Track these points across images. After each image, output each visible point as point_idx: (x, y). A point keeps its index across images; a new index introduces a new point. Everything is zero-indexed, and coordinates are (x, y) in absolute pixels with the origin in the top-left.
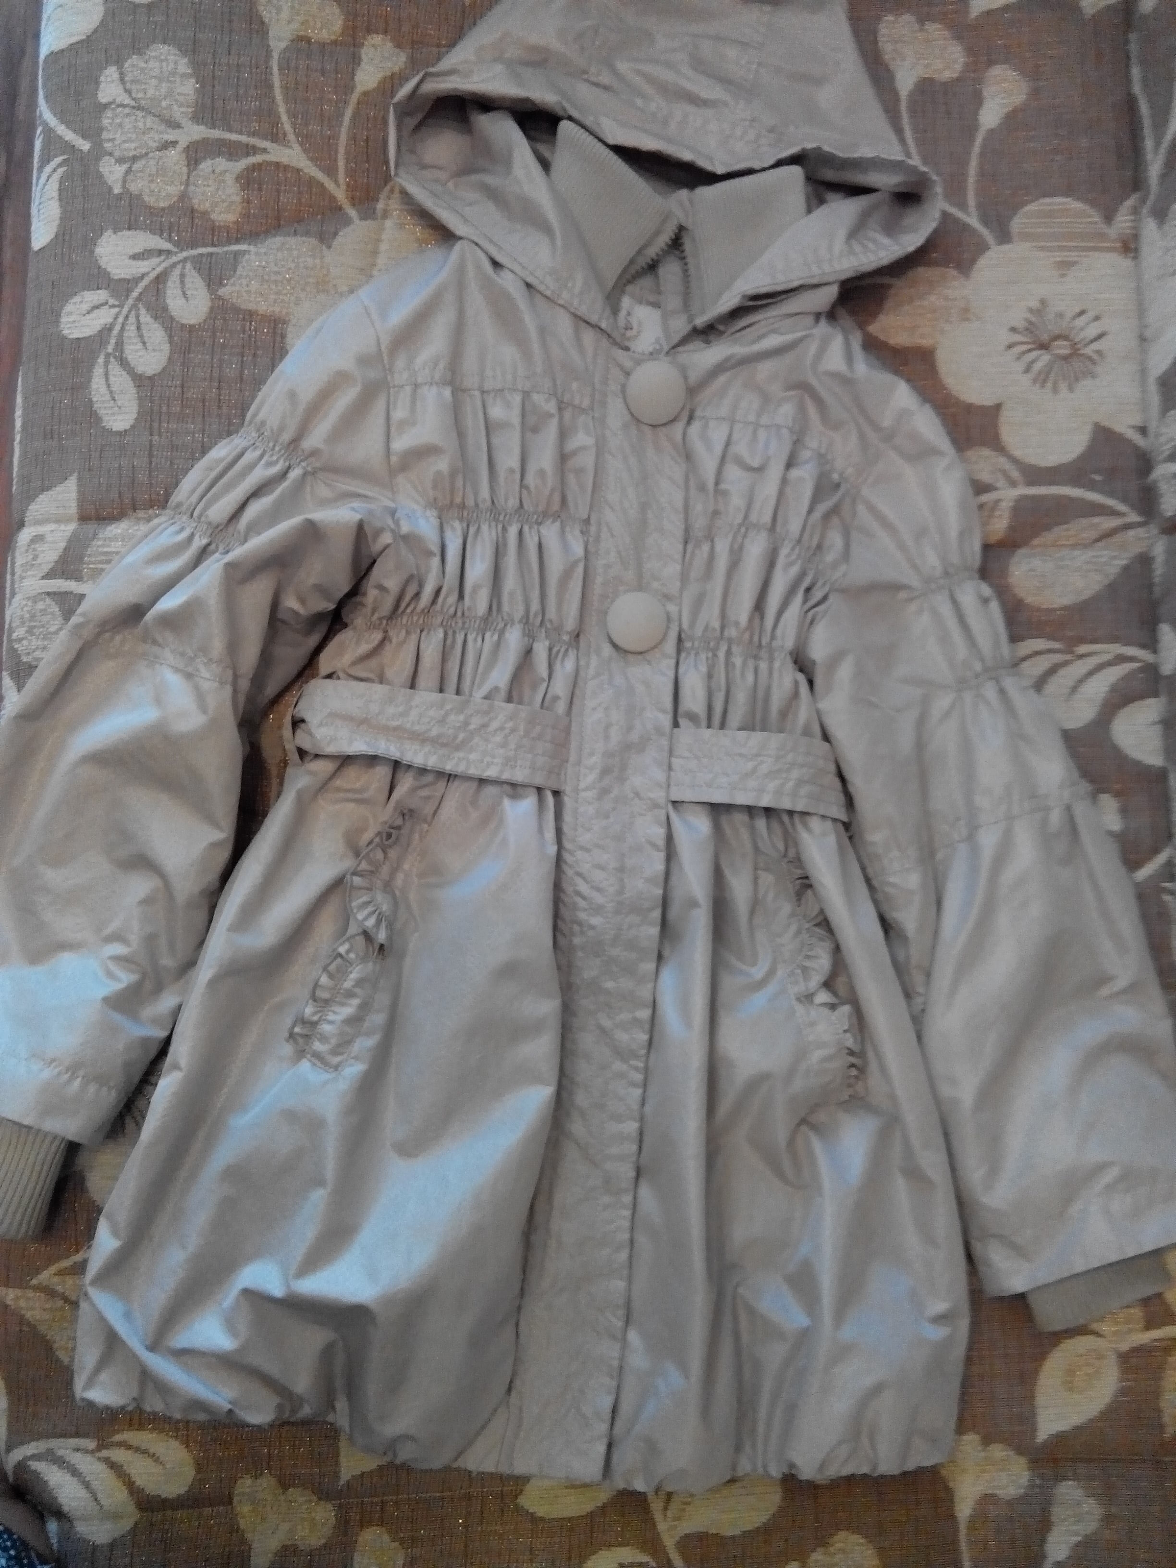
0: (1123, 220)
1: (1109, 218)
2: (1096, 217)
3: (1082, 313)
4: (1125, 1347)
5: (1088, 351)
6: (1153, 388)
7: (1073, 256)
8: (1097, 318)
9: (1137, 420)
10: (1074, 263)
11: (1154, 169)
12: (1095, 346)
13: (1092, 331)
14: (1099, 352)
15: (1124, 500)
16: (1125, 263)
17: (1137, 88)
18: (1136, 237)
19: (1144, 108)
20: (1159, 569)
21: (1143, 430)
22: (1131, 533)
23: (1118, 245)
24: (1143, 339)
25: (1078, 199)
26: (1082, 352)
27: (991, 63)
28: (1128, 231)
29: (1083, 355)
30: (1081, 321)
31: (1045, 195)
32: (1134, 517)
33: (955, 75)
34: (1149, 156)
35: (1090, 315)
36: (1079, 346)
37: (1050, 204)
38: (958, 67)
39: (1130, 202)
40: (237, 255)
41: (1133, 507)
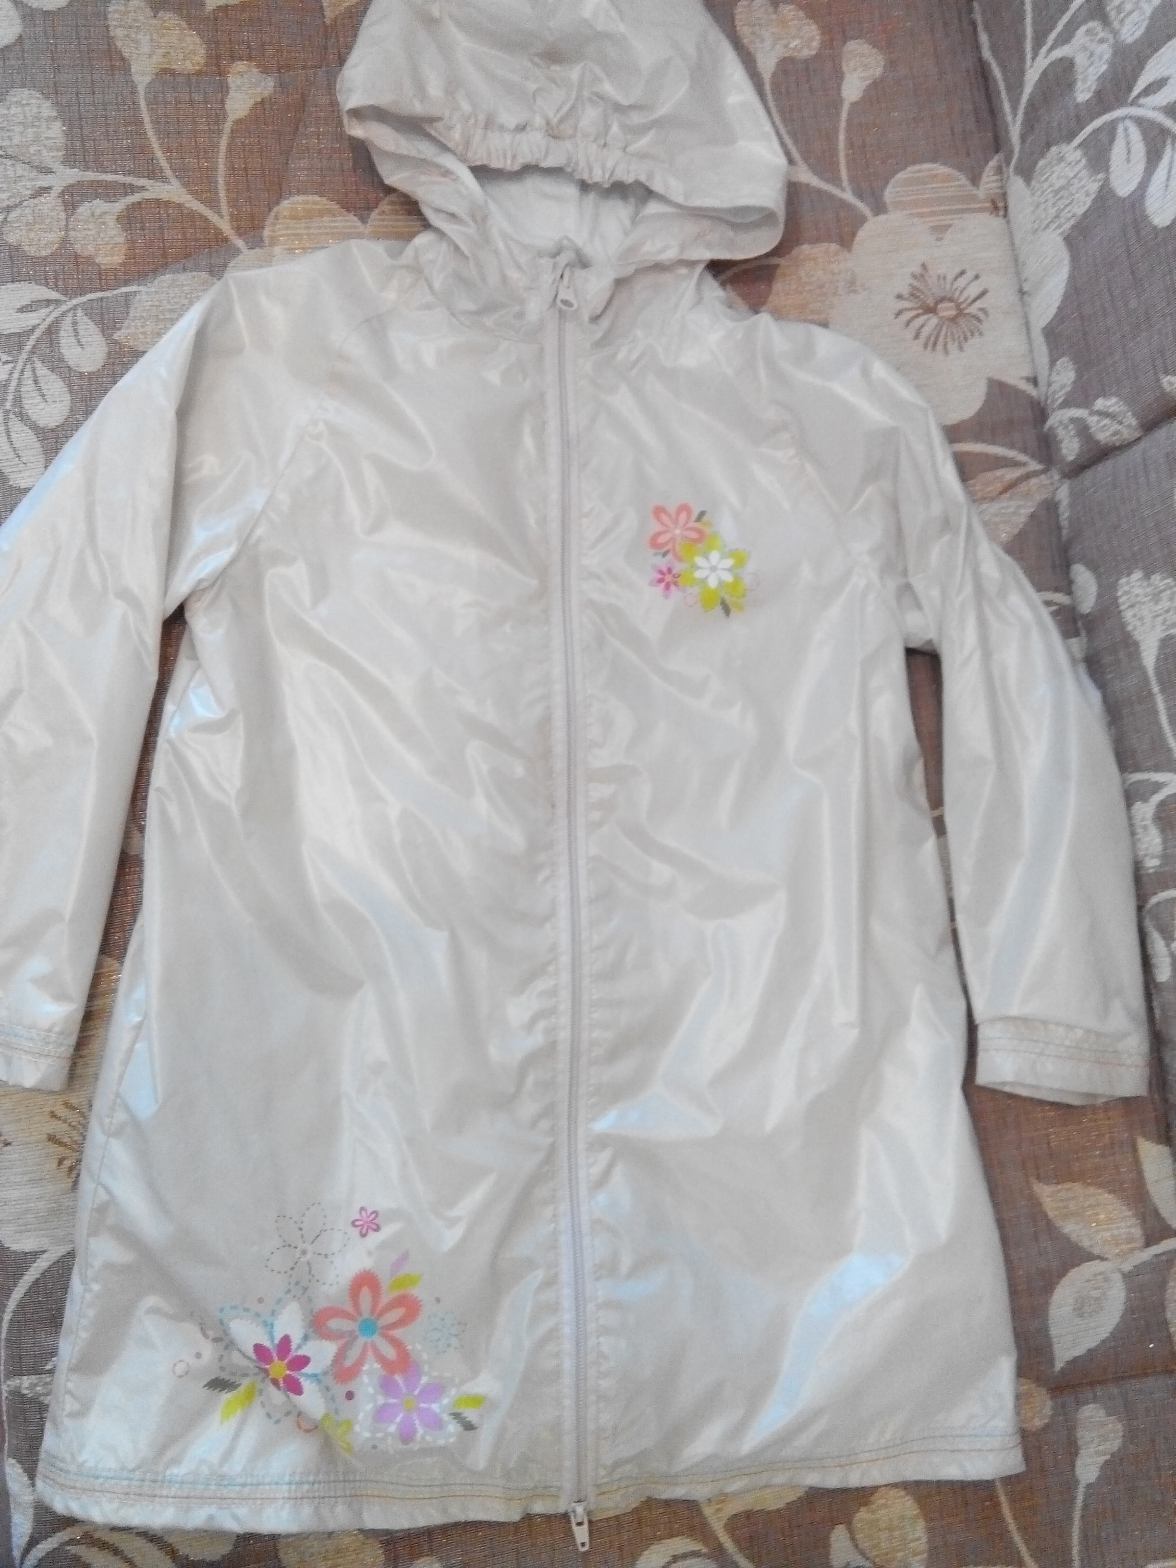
0: (989, 180)
1: (975, 180)
2: (963, 180)
3: (963, 273)
4: (1127, 1267)
5: (973, 309)
6: (1039, 340)
7: (946, 220)
8: (977, 277)
9: (1026, 371)
10: (950, 226)
11: (1015, 130)
12: (978, 304)
13: (973, 290)
14: (983, 310)
15: (1024, 451)
16: (996, 222)
17: (987, 54)
18: (1004, 196)
19: (997, 71)
20: (1065, 514)
21: (1034, 381)
22: (1034, 481)
23: (988, 205)
24: (1022, 293)
25: (945, 164)
26: (967, 311)
27: (845, 39)
28: (998, 191)
29: (968, 314)
30: (962, 282)
31: (914, 163)
32: (1034, 466)
33: (814, 52)
34: (1009, 118)
35: (969, 275)
36: (962, 306)
37: (919, 171)
38: (815, 44)
39: (993, 163)
40: (127, 295)
41: (1033, 456)
